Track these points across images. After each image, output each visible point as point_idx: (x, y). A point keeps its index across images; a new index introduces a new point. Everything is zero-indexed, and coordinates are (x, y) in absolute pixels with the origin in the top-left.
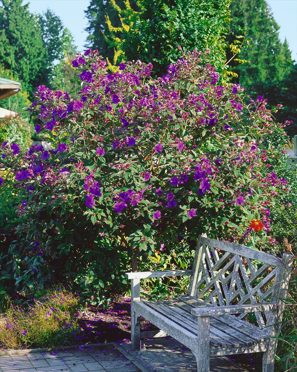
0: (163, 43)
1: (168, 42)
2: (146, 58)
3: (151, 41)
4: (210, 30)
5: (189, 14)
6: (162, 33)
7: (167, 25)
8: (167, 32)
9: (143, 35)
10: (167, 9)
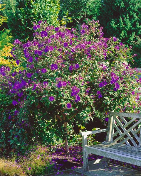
0: (32, 20)
1: (34, 19)
2: (23, 27)
3: (25, 19)
4: (54, 13)
5: (43, 5)
6: (31, 14)
7: (33, 11)
8: (33, 14)
9: (21, 16)
10: (33, 3)
